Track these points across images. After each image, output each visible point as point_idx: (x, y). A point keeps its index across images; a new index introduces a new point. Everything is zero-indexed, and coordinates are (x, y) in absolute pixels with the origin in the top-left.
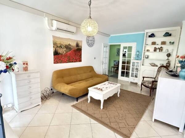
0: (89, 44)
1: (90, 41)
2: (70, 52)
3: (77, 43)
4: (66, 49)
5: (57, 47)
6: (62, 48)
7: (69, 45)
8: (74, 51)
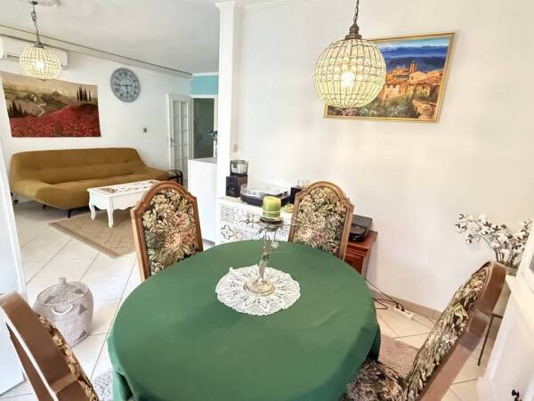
0: (122, 95)
1: (124, 88)
2: (60, 111)
3: (81, 91)
4: (45, 104)
5: (18, 98)
6: (32, 100)
7: (56, 94)
8: (73, 109)
